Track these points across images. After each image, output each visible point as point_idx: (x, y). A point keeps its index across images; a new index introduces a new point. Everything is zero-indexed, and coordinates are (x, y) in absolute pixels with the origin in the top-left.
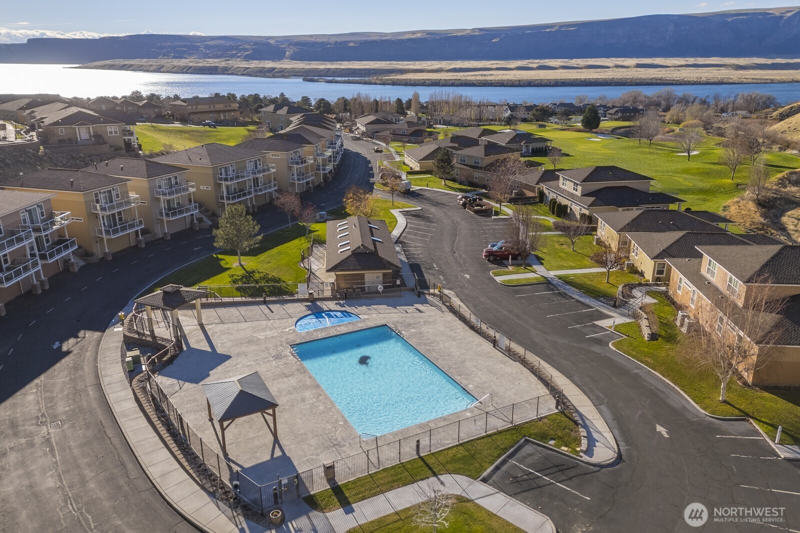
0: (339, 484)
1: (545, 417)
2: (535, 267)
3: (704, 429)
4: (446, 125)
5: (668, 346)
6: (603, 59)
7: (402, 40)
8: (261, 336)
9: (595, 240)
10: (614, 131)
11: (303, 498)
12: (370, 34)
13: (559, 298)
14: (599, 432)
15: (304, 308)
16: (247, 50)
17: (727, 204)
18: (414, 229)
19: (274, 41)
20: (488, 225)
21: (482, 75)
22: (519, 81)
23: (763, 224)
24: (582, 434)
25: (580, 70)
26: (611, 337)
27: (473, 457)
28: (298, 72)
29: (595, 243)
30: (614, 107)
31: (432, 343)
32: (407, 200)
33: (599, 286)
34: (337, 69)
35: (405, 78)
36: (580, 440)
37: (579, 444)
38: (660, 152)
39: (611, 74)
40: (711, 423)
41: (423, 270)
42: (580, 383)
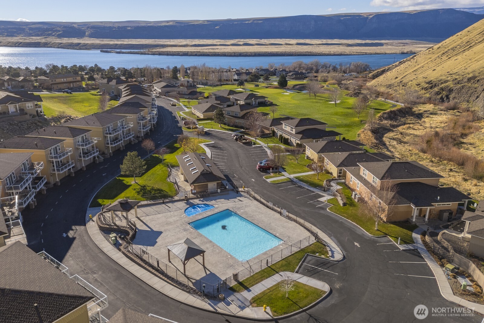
0: (240, 281)
1: (312, 244)
2: (283, 173)
3: (372, 242)
4: (203, 85)
5: (351, 208)
6: (278, 39)
7: (161, 26)
8: (171, 220)
9: (306, 157)
10: (294, 88)
11: (228, 289)
12: (140, 22)
13: (299, 188)
14: (334, 248)
15: (185, 204)
16: (59, 31)
17: (359, 133)
18: (216, 155)
19: (76, 25)
20: (252, 151)
21: (212, 49)
22: (234, 53)
23: (376, 143)
24: (328, 249)
25: (267, 46)
26: (327, 206)
27: (289, 264)
28: (96, 46)
29: (306, 158)
30: (290, 72)
31: (253, 216)
32: (205, 137)
33: (314, 181)
34: (122, 44)
35: (167, 50)
36: (328, 252)
37: (328, 254)
38: (321, 101)
39: (284, 49)
40: (374, 239)
41: (231, 178)
42: (320, 228)
